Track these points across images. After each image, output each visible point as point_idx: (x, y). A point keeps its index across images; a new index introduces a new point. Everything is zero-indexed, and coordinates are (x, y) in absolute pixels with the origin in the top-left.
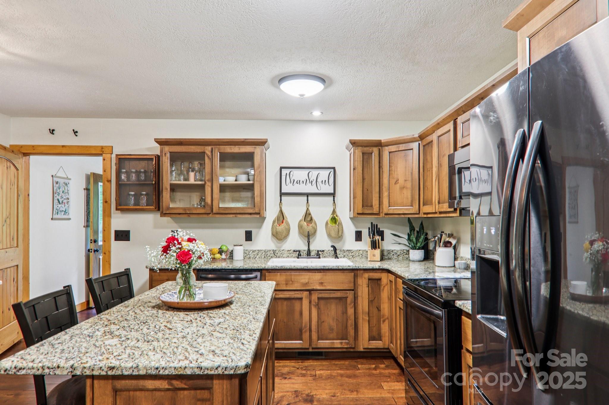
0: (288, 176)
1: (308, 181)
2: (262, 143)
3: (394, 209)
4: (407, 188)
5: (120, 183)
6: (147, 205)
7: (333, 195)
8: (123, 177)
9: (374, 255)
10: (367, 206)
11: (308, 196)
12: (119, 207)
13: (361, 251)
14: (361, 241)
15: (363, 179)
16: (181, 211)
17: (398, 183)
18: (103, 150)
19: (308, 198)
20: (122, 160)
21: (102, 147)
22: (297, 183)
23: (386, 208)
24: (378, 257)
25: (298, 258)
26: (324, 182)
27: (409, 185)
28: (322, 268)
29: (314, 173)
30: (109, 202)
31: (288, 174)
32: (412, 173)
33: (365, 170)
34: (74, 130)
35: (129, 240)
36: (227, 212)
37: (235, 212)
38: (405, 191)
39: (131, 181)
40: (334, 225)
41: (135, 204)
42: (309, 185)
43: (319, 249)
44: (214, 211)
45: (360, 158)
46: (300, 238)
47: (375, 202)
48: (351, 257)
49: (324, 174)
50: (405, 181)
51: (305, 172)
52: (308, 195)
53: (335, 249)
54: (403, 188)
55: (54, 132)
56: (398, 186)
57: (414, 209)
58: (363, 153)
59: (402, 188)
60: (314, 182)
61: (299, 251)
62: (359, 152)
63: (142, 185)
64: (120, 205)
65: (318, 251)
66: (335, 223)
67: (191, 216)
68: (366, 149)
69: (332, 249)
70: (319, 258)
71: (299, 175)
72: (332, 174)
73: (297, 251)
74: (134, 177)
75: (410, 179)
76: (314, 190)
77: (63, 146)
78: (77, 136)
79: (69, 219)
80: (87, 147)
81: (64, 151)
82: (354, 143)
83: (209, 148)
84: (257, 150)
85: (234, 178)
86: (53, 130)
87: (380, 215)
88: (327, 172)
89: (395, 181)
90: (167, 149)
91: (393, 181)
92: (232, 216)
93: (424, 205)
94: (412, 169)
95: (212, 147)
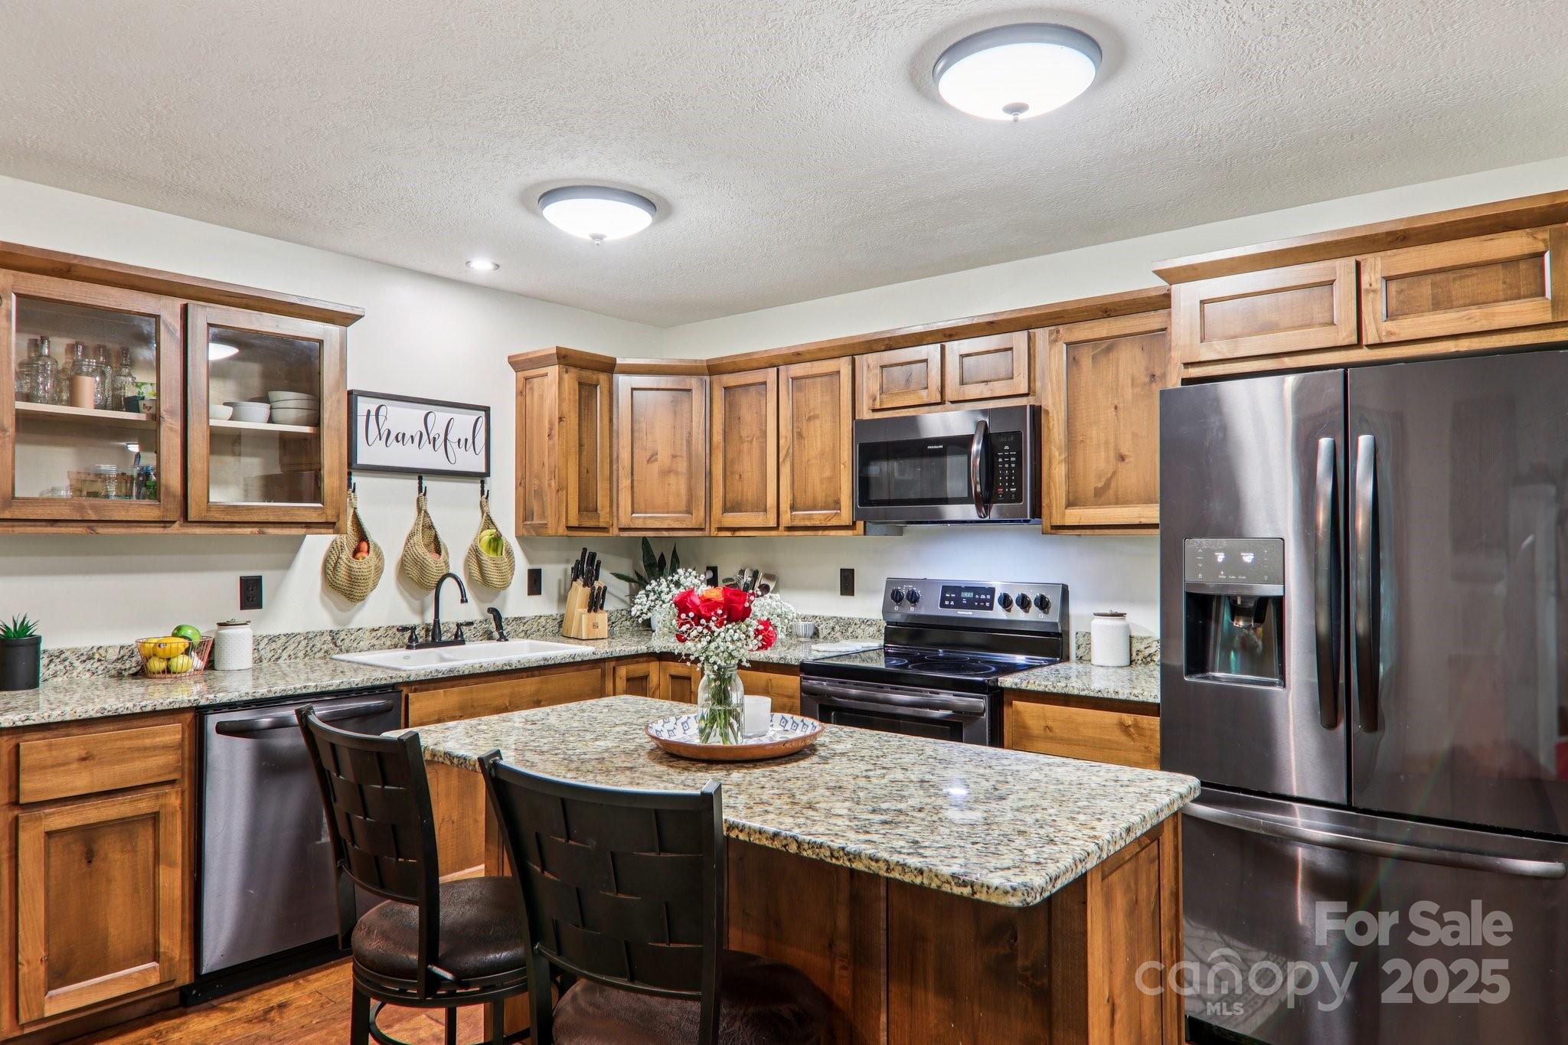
0: (372, 419)
1: (425, 436)
3: (645, 518)
4: (677, 473)
7: (482, 477)
9: (595, 626)
10: (587, 510)
11: (420, 479)
13: (543, 619)
14: (540, 593)
15: (581, 445)
17: (656, 460)
19: (420, 484)
22: (398, 441)
23: (625, 517)
24: (603, 629)
25: (409, 647)
26: (462, 442)
27: (682, 466)
28: (542, 663)
29: (440, 417)
31: (373, 413)
32: (689, 442)
33: (584, 424)
36: (236, 519)
37: (263, 518)
38: (672, 479)
40: (492, 555)
42: (427, 446)
43: (461, 620)
44: (192, 516)
45: (575, 394)
46: (401, 593)
47: (602, 501)
48: (523, 634)
49: (464, 422)
50: (674, 456)
51: (418, 412)
52: (420, 474)
53: (496, 613)
54: (669, 471)
56: (655, 467)
57: (697, 517)
58: (580, 384)
59: (666, 473)
60: (440, 441)
61: (413, 629)
62: (570, 379)
65: (459, 625)
68: (587, 374)
69: (491, 616)
70: (463, 642)
71: (404, 419)
72: (482, 421)
73: (404, 629)
75: (685, 454)
76: (433, 459)
82: (565, 357)
83: (174, 305)
84: (329, 336)
87: (608, 532)
88: (470, 417)
89: (648, 455)
91: (641, 457)
92: (248, 531)
93: (726, 510)
94: (690, 434)
95: (185, 301)
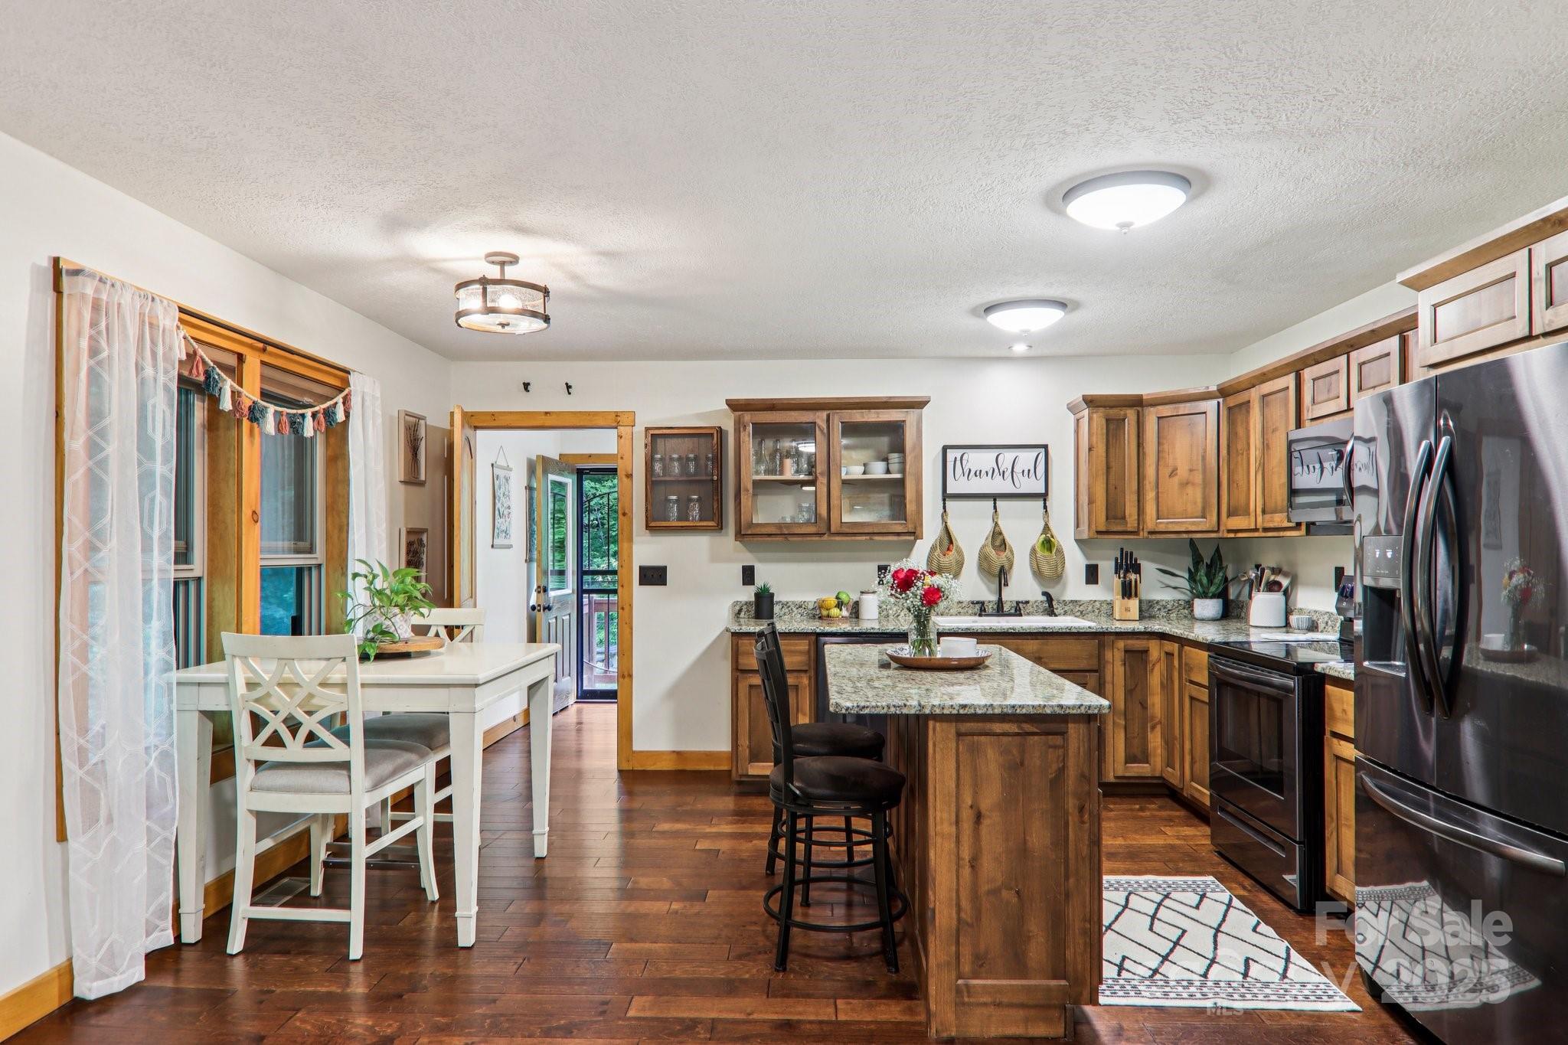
0: (958, 463)
1: (997, 471)
2: (919, 404)
3: (1168, 523)
4: (1193, 484)
5: (654, 479)
6: (701, 520)
7: (1044, 496)
8: (658, 467)
9: (1127, 610)
10: (1115, 518)
11: (995, 500)
12: (653, 524)
13: (1097, 604)
14: (1097, 583)
15: (1108, 468)
16: (773, 530)
17: (1176, 474)
18: (619, 419)
19: (995, 503)
20: (656, 437)
21: (617, 414)
22: (977, 476)
23: (1151, 521)
24: (1135, 613)
25: (980, 615)
26: (1026, 472)
27: (1198, 478)
28: (1041, 630)
29: (1008, 457)
30: (630, 514)
31: (959, 459)
32: (1204, 458)
33: (1112, 450)
34: (567, 384)
35: (665, 584)
36: (855, 531)
37: (871, 531)
38: (1190, 490)
39: (670, 476)
40: (1047, 553)
41: (679, 519)
42: (998, 478)
43: (1020, 599)
44: (833, 529)
45: (1102, 429)
46: (982, 579)
47: (1131, 510)
48: (1079, 613)
49: (1026, 458)
50: (1191, 470)
51: (991, 455)
52: (995, 497)
53: (1049, 598)
54: (1187, 483)
55: (529, 388)
56: (1176, 480)
57: (1210, 522)
58: (1107, 420)
59: (1185, 484)
60: (1008, 474)
61: (983, 603)
62: (1099, 418)
63: (692, 482)
64: (654, 520)
65: (1018, 603)
66: (1050, 550)
67: (791, 539)
68: (1113, 412)
69: (1044, 598)
70: (1021, 615)
71: (979, 460)
72: (1042, 457)
73: (978, 603)
74: (676, 468)
75: (1200, 467)
76: (1006, 487)
77: (546, 413)
78: (570, 393)
79: (510, 547)
80: (589, 413)
81: (549, 422)
82: (1091, 401)
83: (824, 414)
84: (909, 417)
85: (861, 469)
86: (529, 384)
87: (1138, 535)
88: (1032, 454)
89: (1170, 470)
90: (747, 417)
91: (1165, 472)
92: (864, 538)
93: (1229, 515)
94: (1205, 451)
95: (828, 412)
